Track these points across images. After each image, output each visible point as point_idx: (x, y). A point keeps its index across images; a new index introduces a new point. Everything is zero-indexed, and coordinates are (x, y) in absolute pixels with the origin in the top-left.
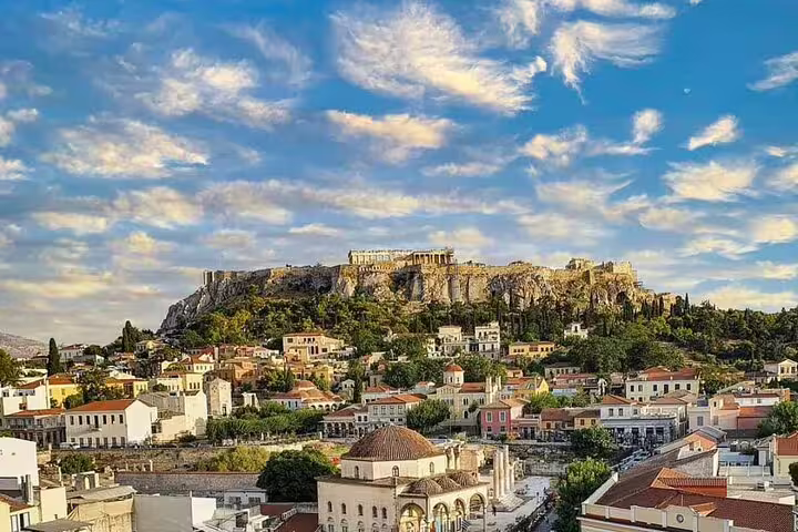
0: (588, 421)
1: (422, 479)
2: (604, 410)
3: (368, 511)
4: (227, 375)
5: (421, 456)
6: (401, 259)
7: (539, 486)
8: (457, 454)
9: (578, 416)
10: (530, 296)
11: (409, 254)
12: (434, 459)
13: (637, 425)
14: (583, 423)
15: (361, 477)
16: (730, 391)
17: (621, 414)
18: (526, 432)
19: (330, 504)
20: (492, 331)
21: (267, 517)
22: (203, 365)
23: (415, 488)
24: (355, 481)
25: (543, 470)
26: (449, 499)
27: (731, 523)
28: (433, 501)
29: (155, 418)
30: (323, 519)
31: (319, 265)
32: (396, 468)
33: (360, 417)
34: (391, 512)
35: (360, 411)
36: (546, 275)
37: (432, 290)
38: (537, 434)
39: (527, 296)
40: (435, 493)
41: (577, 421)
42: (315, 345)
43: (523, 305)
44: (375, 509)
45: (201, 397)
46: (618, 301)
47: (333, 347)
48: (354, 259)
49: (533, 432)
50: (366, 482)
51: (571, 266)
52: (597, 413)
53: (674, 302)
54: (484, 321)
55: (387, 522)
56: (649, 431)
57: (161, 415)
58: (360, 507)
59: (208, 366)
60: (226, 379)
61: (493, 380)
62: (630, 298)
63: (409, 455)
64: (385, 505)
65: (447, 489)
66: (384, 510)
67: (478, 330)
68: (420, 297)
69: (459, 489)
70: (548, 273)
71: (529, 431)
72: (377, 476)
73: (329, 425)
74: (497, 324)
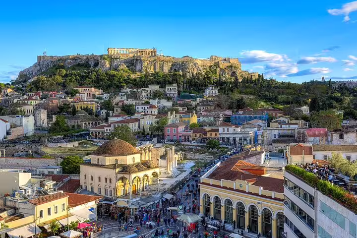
0: (213, 134)
1: (129, 165)
2: (221, 129)
3: (103, 180)
4: (45, 107)
5: (129, 154)
6: (132, 52)
7: (189, 165)
8: (149, 151)
9: (209, 131)
10: (192, 72)
11: (136, 50)
12: (135, 156)
13: (235, 136)
14: (211, 135)
15: (100, 164)
16: (277, 121)
17: (228, 131)
18: (185, 138)
19: (85, 176)
20: (174, 88)
21: (55, 182)
22: (34, 101)
23: (126, 169)
24: (98, 165)
25: (192, 157)
26: (141, 174)
27: (262, 188)
28: (133, 176)
29: (8, 128)
30: (82, 183)
31: (93, 54)
32: (116, 160)
33: (107, 130)
34: (114, 180)
35: (107, 126)
36: (199, 62)
37: (146, 67)
38: (190, 139)
39: (191, 72)
40: (134, 172)
41: (208, 134)
42: (89, 92)
43: (189, 76)
44: (106, 179)
45: (31, 118)
46: (232, 76)
47: (97, 93)
48: (110, 52)
49: (188, 138)
50: (102, 166)
51: (212, 59)
52: (217, 130)
53: (257, 77)
54: (170, 83)
55: (112, 185)
56: (240, 139)
57: (11, 127)
58: (100, 178)
59: (37, 101)
60: (45, 109)
61: (171, 114)
62: (238, 75)
63: (123, 154)
64: (111, 177)
65: (140, 170)
66: (110, 180)
67: (167, 87)
68: (140, 71)
69: (146, 170)
70: (201, 62)
71: (187, 137)
72: (107, 163)
73: (92, 133)
74: (176, 85)
